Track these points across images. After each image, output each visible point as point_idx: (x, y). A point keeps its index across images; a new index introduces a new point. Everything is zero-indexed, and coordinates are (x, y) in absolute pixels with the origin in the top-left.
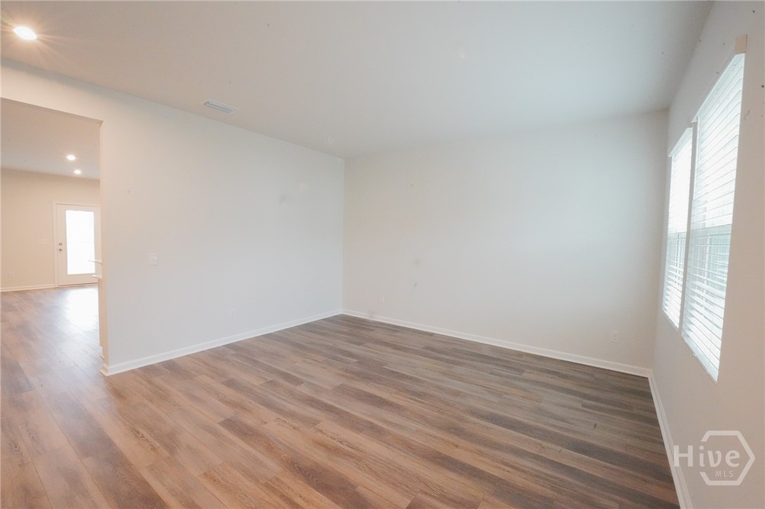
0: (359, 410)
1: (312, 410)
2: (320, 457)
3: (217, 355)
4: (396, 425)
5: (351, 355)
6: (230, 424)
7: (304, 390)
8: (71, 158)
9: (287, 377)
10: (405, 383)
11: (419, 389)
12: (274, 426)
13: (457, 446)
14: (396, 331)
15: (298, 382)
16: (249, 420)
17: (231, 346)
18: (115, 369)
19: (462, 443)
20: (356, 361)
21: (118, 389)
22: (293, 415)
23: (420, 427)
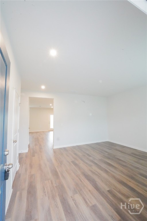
0: (104, 166)
1: (92, 163)
2: (90, 173)
3: (74, 147)
4: (113, 172)
5: (107, 152)
6: (73, 162)
7: (91, 158)
8: (51, 105)
9: (88, 155)
10: (120, 162)
11: (124, 164)
12: (82, 165)
13: (130, 181)
14: (124, 148)
15: (90, 156)
16: (77, 162)
17: (77, 146)
18: (55, 147)
19: (132, 181)
20: (107, 154)
21: (55, 151)
22: (87, 163)
23: (120, 174)
